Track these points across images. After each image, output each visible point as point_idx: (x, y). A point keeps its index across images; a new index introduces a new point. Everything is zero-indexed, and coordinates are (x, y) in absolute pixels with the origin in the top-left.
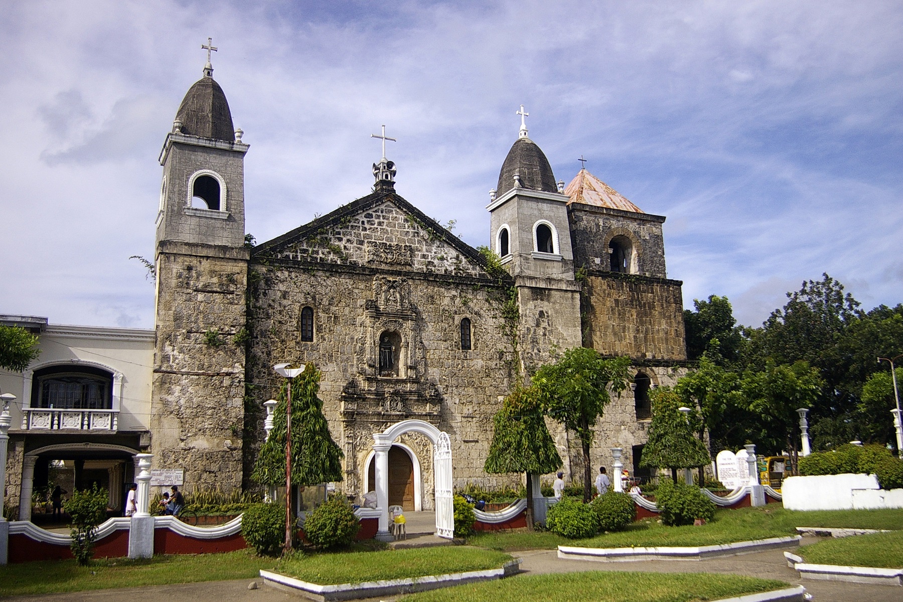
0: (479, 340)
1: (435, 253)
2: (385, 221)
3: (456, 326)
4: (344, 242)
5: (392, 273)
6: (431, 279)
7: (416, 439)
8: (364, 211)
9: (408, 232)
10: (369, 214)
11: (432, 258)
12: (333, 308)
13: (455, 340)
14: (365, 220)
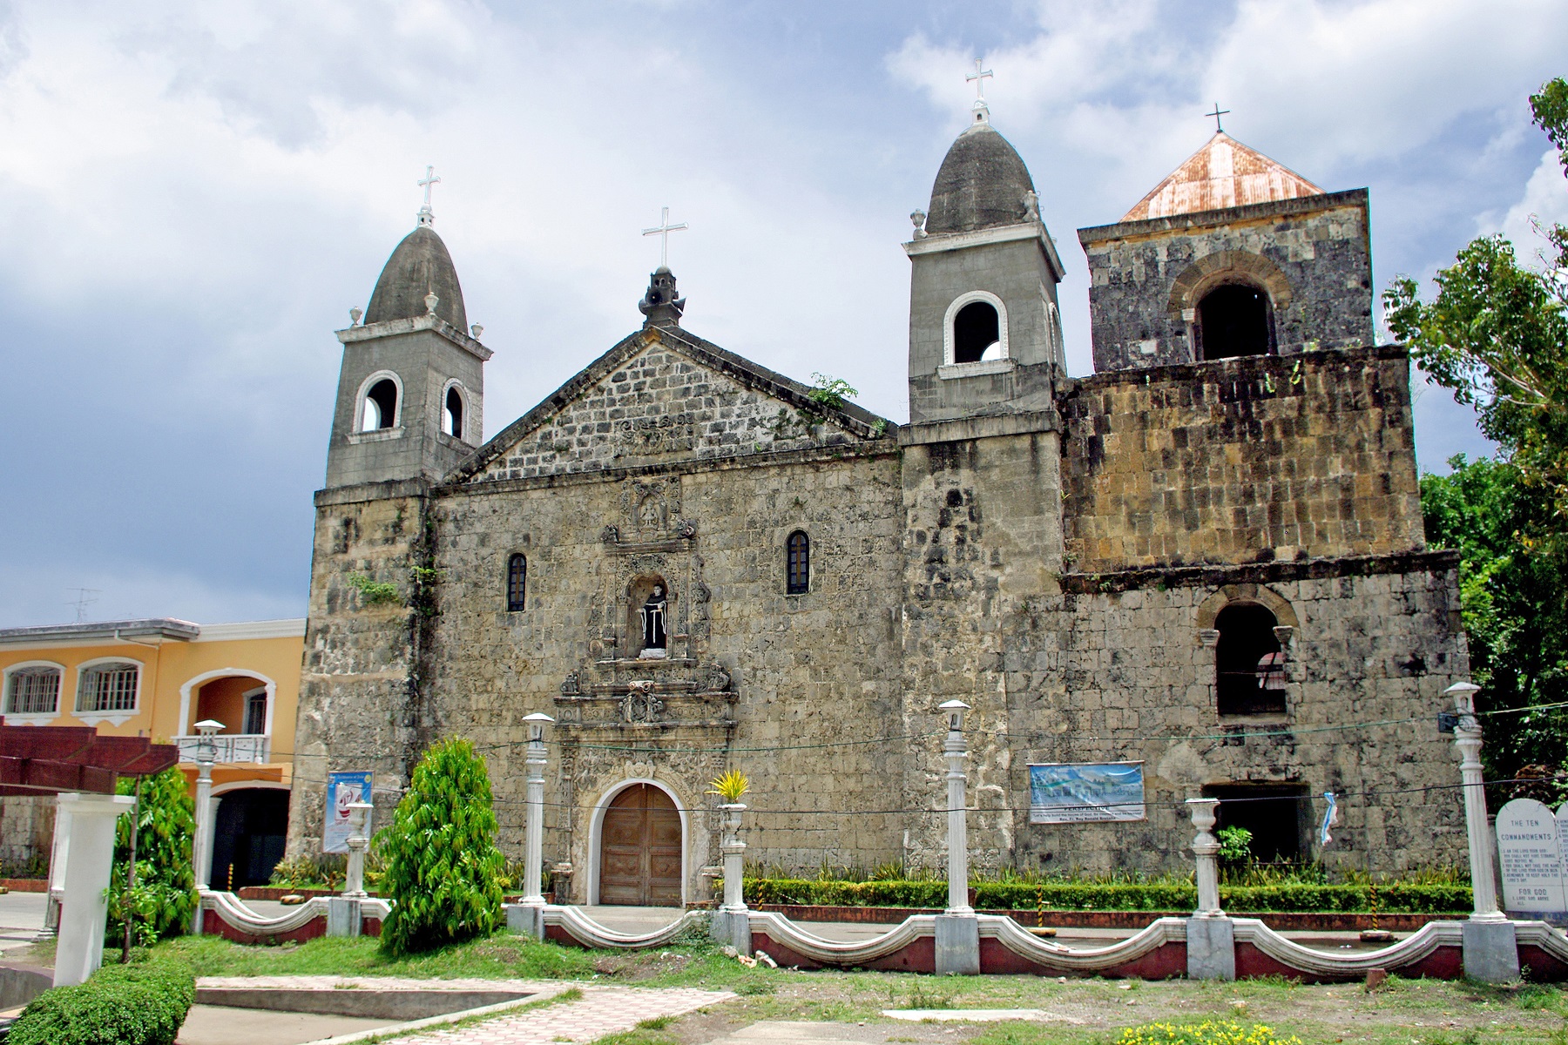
0: (824, 571)
1: (739, 416)
2: (649, 380)
3: (777, 550)
4: (577, 434)
5: (650, 471)
6: (725, 467)
7: (686, 772)
8: (609, 372)
9: (688, 389)
10: (620, 374)
11: (731, 428)
12: (556, 550)
13: (773, 578)
14: (614, 386)
